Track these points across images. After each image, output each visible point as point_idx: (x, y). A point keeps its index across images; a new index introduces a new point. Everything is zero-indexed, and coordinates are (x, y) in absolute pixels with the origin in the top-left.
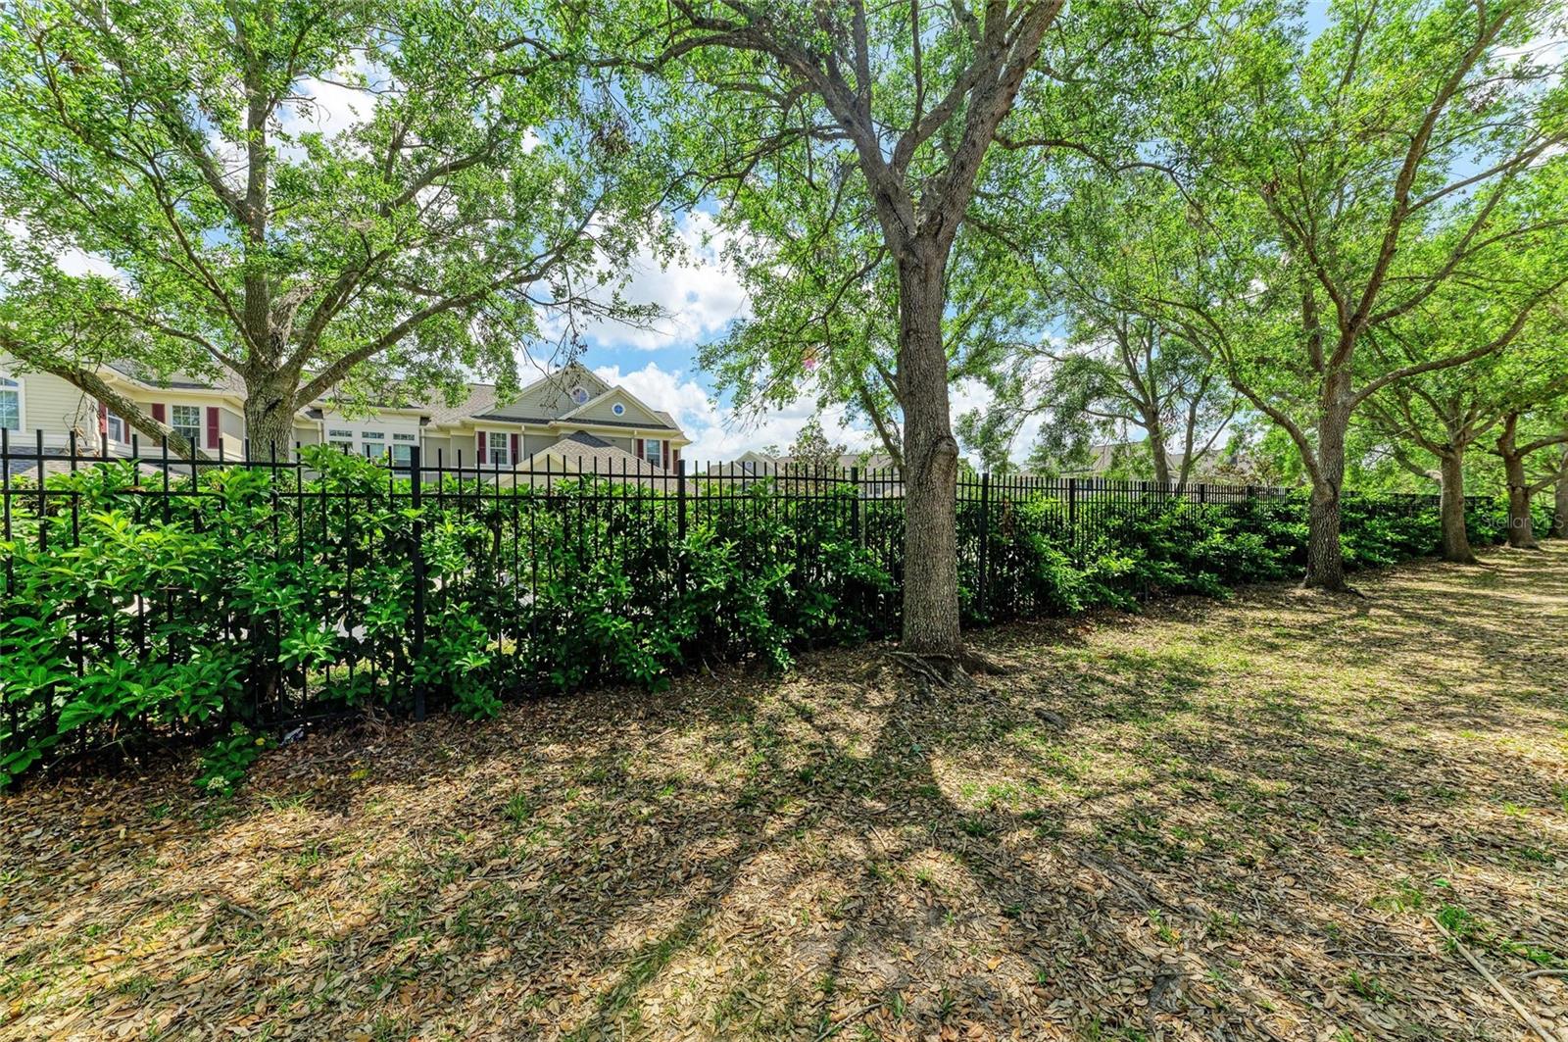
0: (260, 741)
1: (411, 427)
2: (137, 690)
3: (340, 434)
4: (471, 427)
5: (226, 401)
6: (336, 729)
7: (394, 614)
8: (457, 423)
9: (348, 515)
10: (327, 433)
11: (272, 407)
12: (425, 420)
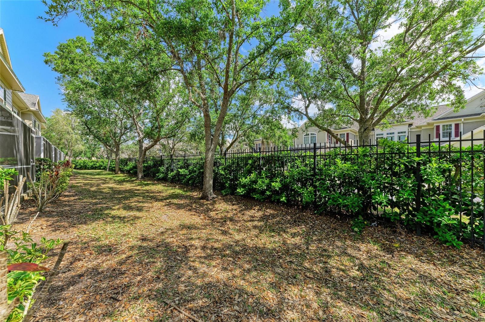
0: (366, 222)
1: (405, 128)
2: (341, 200)
3: (380, 135)
4: (433, 124)
5: (351, 131)
6: (387, 227)
7: (410, 195)
8: (425, 124)
9: (392, 160)
10: (375, 135)
11: (365, 130)
12: (410, 125)
